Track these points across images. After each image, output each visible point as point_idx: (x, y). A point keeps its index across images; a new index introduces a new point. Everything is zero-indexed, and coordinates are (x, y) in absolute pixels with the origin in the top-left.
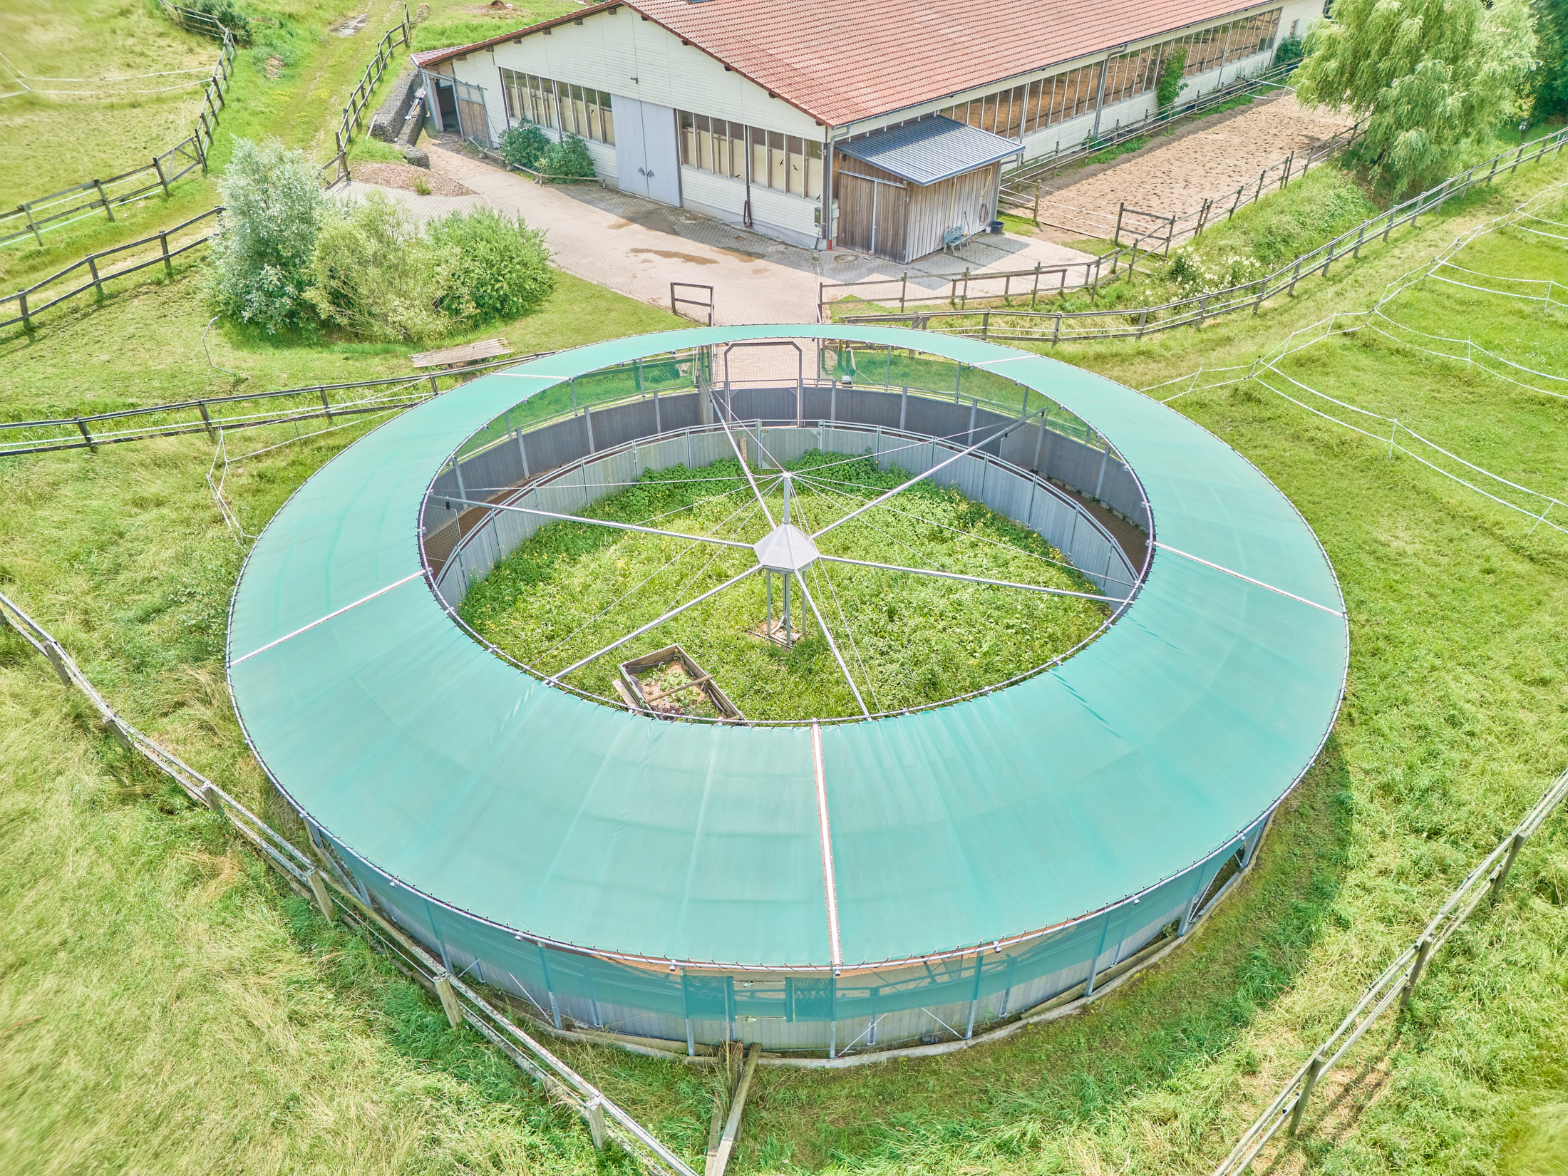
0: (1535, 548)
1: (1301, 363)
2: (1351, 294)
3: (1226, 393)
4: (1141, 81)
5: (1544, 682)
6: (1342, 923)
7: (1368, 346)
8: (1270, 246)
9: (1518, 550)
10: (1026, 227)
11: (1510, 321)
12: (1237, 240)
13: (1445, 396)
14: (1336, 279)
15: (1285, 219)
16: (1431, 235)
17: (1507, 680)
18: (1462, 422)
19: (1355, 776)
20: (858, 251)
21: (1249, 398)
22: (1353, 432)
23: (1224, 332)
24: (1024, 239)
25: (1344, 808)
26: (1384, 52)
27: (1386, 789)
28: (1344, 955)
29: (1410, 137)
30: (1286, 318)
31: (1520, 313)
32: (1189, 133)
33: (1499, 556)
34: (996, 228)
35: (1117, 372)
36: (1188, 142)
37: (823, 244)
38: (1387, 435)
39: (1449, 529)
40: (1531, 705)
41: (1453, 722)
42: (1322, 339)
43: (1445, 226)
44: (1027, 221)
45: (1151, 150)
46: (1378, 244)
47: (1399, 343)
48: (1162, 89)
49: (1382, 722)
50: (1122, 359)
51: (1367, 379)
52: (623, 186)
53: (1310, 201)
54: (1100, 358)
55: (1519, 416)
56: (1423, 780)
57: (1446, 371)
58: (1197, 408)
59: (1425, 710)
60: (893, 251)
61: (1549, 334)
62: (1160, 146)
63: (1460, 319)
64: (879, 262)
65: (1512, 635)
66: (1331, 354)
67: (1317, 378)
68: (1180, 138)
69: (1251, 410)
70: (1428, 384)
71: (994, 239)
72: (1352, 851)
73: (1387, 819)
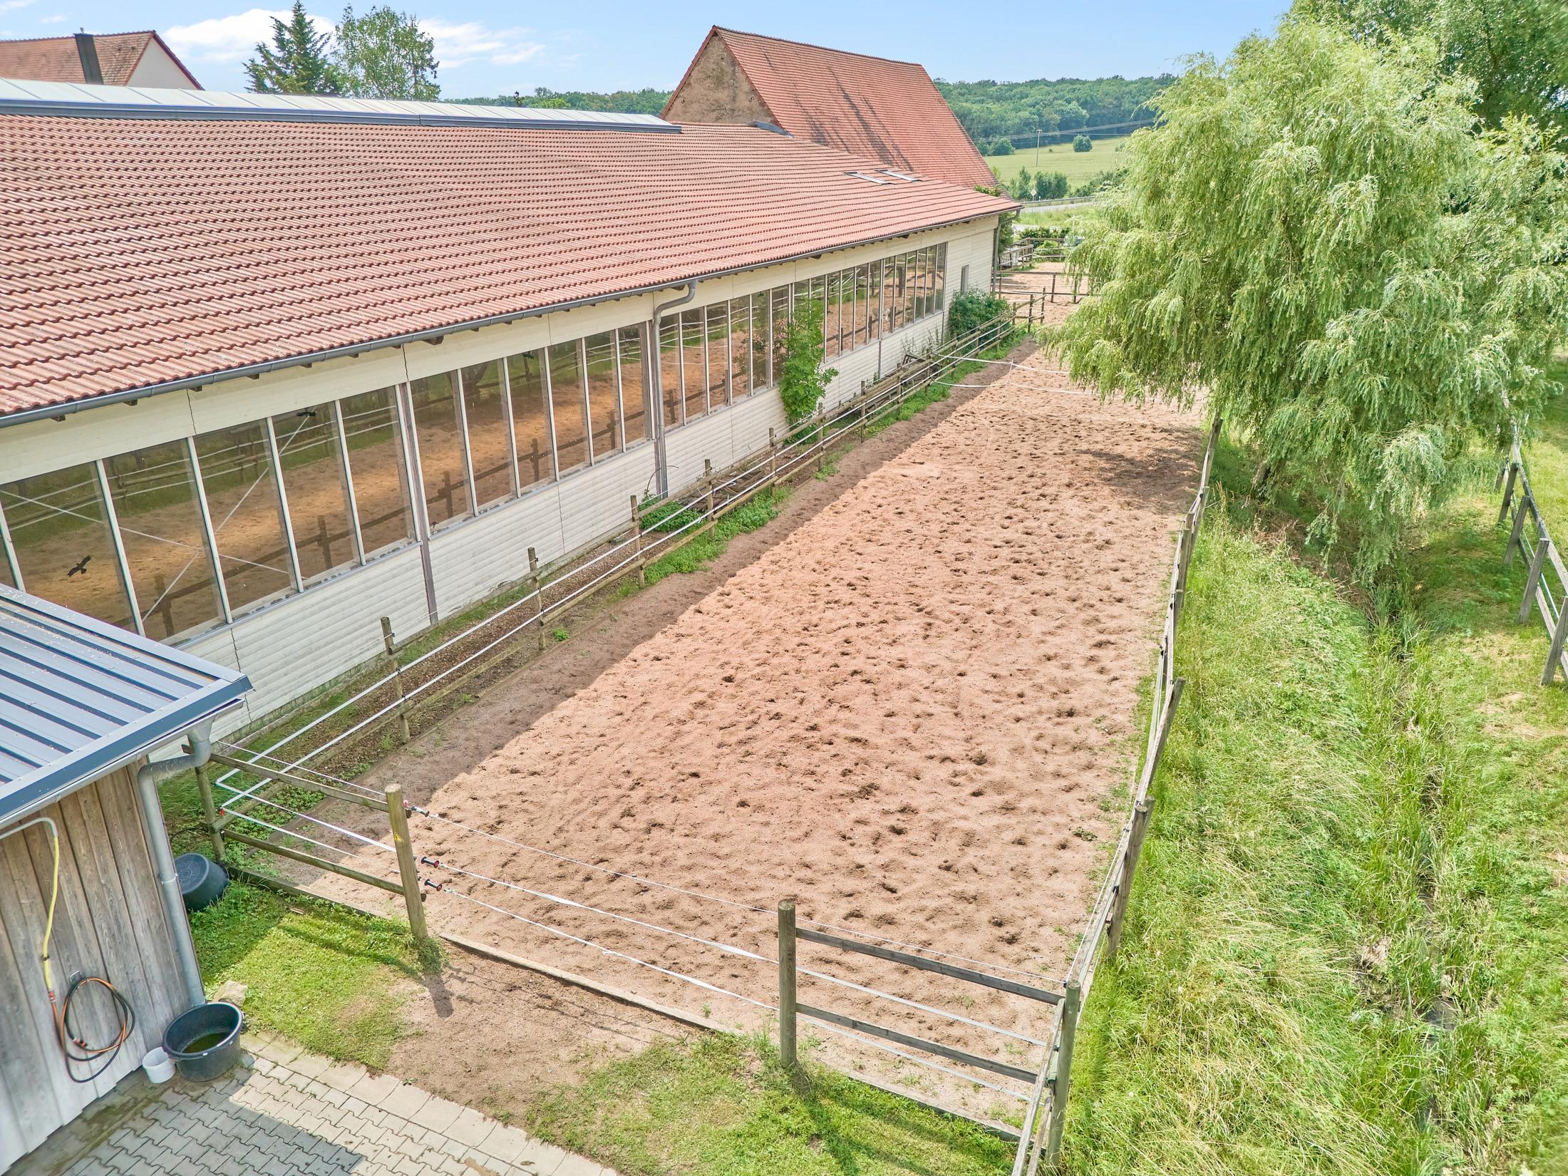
4: (744, 371)
32: (866, 468)
36: (870, 490)
48: (789, 385)
68: (852, 481)
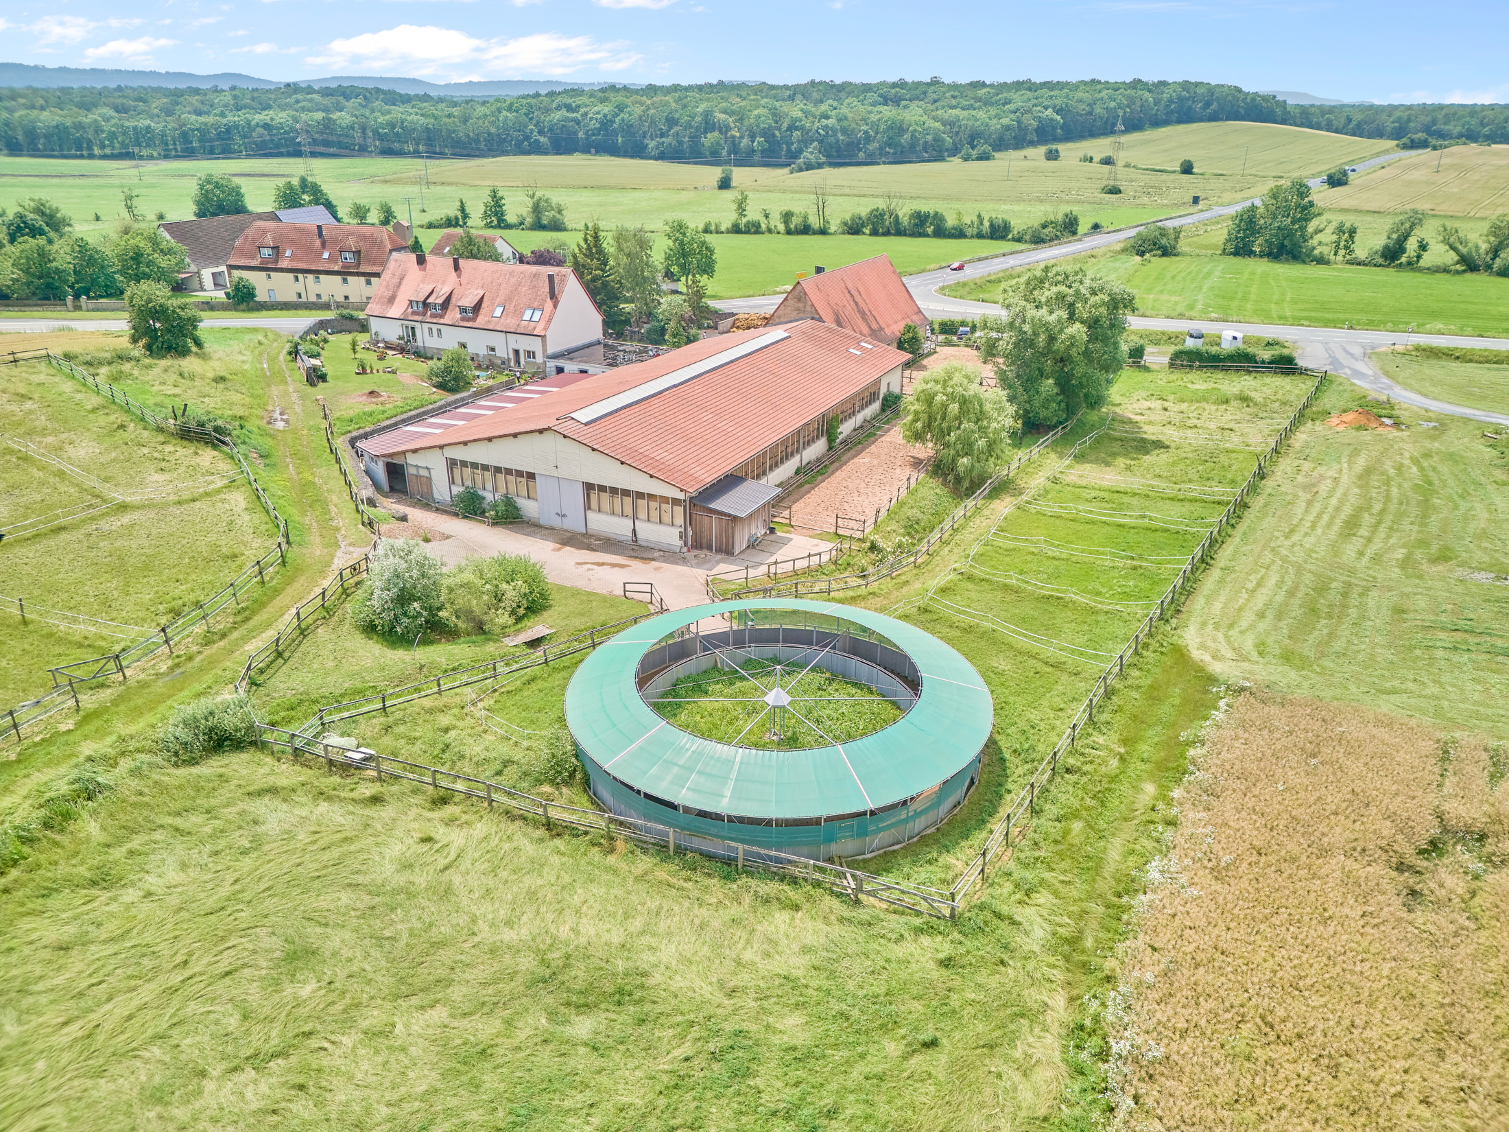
0: (1052, 661)
1: (943, 590)
2: (956, 551)
3: (915, 610)
4: (819, 435)
5: (1061, 710)
6: (1009, 792)
7: (970, 578)
8: (911, 526)
9: (1046, 663)
10: (787, 528)
11: (1029, 558)
12: (893, 526)
13: (1008, 600)
14: (947, 543)
15: (915, 510)
16: (986, 512)
17: (1049, 711)
18: (1017, 611)
19: (1004, 750)
20: (705, 551)
21: (926, 610)
22: (974, 621)
23: (904, 578)
24: (788, 535)
25: (1003, 760)
26: (943, 418)
27: (1015, 751)
28: (1012, 801)
29: (965, 461)
30: (929, 567)
31: (1033, 553)
32: (849, 459)
33: (1039, 666)
34: (772, 530)
35: (863, 604)
36: (850, 466)
37: (685, 549)
38: (987, 621)
39: (1020, 658)
40: (1058, 718)
41: (1033, 728)
42: (950, 577)
43: (992, 506)
44: (786, 525)
45: (833, 473)
46: (962, 521)
47: (983, 576)
48: (829, 436)
49: (1009, 731)
50: (864, 598)
51: (973, 595)
52: (542, 522)
53: (923, 499)
54: (853, 598)
55: (1040, 605)
56: (1026, 746)
57: (1006, 587)
58: (905, 617)
59: (1022, 724)
60: (726, 550)
61: (1047, 563)
62: (837, 469)
63: (1008, 559)
64: (719, 557)
65: (1048, 695)
66: (955, 585)
67: (952, 597)
68: (846, 463)
69: (928, 616)
70: (999, 594)
71: (772, 537)
72: (1008, 772)
73: (1017, 761)
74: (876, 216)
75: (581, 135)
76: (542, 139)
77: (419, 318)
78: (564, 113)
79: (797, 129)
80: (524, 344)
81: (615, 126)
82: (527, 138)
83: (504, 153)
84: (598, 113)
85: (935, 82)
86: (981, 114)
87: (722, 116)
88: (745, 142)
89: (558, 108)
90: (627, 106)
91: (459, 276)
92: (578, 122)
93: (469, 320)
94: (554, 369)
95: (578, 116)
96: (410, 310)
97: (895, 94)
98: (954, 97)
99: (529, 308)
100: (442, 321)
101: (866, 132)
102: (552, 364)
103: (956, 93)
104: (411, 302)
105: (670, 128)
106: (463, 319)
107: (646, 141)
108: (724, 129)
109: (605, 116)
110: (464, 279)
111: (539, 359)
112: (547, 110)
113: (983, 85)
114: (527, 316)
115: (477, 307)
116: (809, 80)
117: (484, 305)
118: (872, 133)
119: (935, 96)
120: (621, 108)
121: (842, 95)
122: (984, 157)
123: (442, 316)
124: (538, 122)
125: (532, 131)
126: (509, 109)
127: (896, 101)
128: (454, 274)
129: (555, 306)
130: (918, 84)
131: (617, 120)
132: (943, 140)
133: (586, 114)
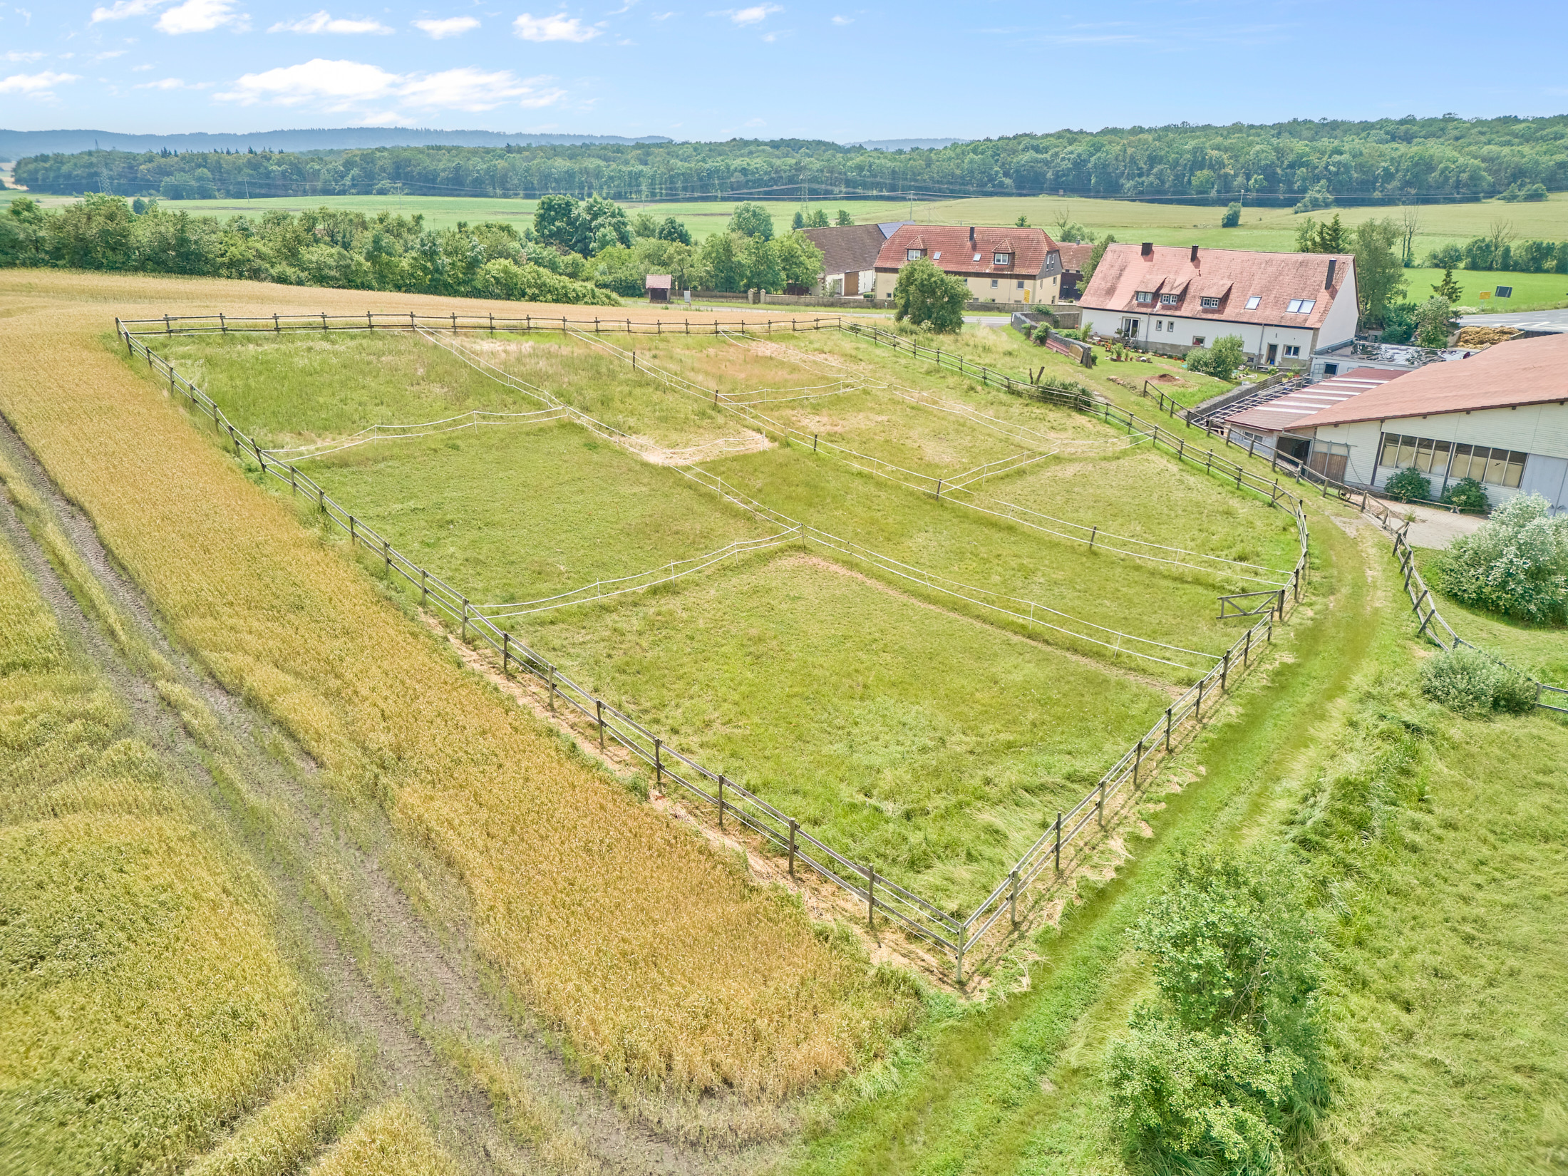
74: (1480, 248)
75: (1050, 175)
76: (1007, 181)
77: (1149, 310)
78: (1031, 154)
79: (1302, 165)
80: (1283, 338)
81: (1090, 165)
82: (991, 180)
83: (965, 194)
84: (1071, 153)
85: (1448, 119)
86: (1526, 149)
87: (1215, 153)
88: (1240, 179)
89: (1026, 149)
90: (1103, 145)
91: (1197, 266)
92: (1047, 163)
93: (1213, 312)
94: (1323, 367)
95: (1047, 156)
96: (1135, 302)
97: (1404, 131)
98: (1483, 133)
99: (1295, 298)
100: (1178, 313)
101: (1386, 169)
102: (1321, 362)
103: (1485, 129)
104: (1137, 293)
105: (1152, 167)
106: (1205, 311)
107: (1122, 181)
108: (1217, 165)
109: (1079, 155)
110: (1204, 267)
111: (1304, 355)
112: (1014, 152)
113: (1516, 120)
114: (1294, 306)
115: (1224, 300)
116: (1291, 119)
117: (1232, 296)
118: (1392, 169)
119: (1457, 133)
120: (1098, 148)
121: (1338, 133)
122: (1535, 197)
123: (1177, 308)
124: (1004, 164)
125: (997, 172)
126: (975, 151)
127: (1408, 138)
128: (1191, 265)
129: (1333, 296)
130: (1432, 121)
131: (1092, 159)
132: (1481, 178)
133: (1056, 154)
